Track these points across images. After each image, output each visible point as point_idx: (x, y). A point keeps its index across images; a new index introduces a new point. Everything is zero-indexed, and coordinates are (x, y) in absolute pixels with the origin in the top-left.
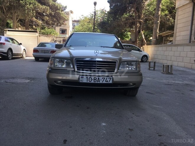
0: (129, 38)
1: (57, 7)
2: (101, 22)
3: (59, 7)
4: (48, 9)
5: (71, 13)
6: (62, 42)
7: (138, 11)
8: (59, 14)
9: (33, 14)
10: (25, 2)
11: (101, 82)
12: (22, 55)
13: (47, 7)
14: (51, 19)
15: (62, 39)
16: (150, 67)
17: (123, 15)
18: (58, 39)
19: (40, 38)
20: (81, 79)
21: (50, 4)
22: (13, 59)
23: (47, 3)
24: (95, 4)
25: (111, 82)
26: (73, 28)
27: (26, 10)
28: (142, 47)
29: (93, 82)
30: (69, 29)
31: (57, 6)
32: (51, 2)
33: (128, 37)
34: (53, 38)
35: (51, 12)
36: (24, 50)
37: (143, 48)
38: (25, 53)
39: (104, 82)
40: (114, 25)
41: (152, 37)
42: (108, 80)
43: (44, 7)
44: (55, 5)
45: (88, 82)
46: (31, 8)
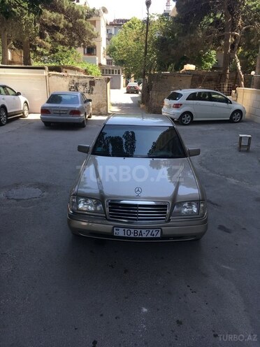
0: (214, 62)
1: (78, 12)
2: (158, 39)
3: (81, 13)
4: (61, 19)
5: (104, 11)
6: (88, 85)
7: (232, 14)
8: (81, 25)
9: (35, 30)
10: (21, 10)
11: (144, 236)
12: (23, 113)
13: (59, 15)
14: (68, 34)
15: (88, 81)
16: (240, 146)
17: (202, 20)
18: (81, 80)
19: (50, 78)
20: (115, 231)
21: (65, 7)
22: (9, 121)
23: (60, 7)
24: (148, 4)
25: (159, 235)
26: (108, 39)
27: (22, 24)
28: (234, 91)
29: (132, 235)
30: (100, 46)
31: (78, 10)
32: (66, 4)
33: (211, 60)
34: (72, 79)
35: (67, 22)
36: (26, 102)
37: (236, 92)
38: (26, 107)
39: (149, 236)
40: (183, 44)
41: (254, 70)
42: (155, 233)
43: (55, 15)
44: (74, 8)
45: (126, 235)
46: (32, 19)
